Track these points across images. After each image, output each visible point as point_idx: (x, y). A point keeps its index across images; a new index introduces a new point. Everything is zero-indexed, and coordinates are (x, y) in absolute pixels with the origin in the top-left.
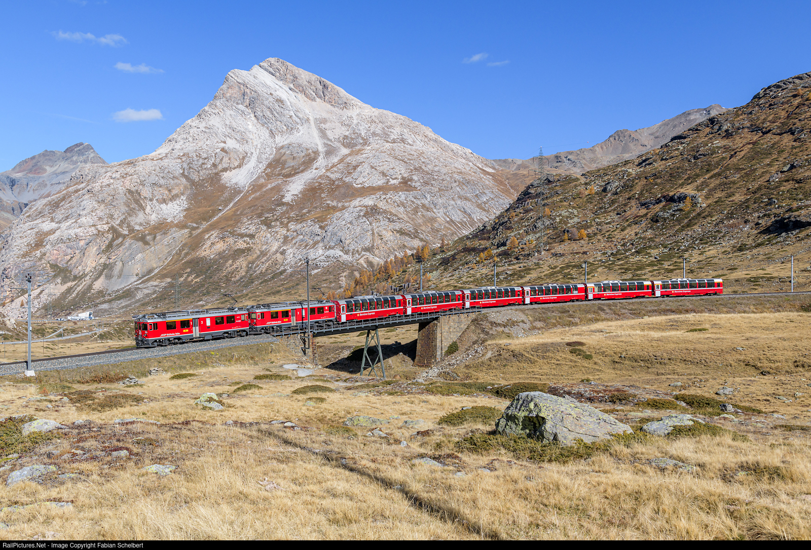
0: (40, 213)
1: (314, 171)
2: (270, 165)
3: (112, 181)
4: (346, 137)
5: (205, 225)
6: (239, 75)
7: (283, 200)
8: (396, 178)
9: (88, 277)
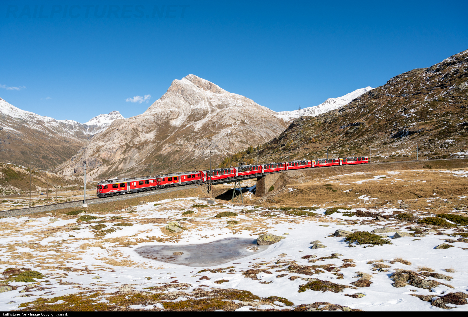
0: (98, 139)
1: (207, 119)
2: (189, 117)
3: (127, 125)
4: (219, 105)
5: (162, 142)
6: (177, 81)
7: (194, 131)
8: (239, 121)
9: (117, 164)
